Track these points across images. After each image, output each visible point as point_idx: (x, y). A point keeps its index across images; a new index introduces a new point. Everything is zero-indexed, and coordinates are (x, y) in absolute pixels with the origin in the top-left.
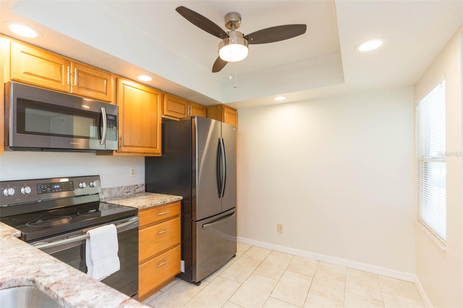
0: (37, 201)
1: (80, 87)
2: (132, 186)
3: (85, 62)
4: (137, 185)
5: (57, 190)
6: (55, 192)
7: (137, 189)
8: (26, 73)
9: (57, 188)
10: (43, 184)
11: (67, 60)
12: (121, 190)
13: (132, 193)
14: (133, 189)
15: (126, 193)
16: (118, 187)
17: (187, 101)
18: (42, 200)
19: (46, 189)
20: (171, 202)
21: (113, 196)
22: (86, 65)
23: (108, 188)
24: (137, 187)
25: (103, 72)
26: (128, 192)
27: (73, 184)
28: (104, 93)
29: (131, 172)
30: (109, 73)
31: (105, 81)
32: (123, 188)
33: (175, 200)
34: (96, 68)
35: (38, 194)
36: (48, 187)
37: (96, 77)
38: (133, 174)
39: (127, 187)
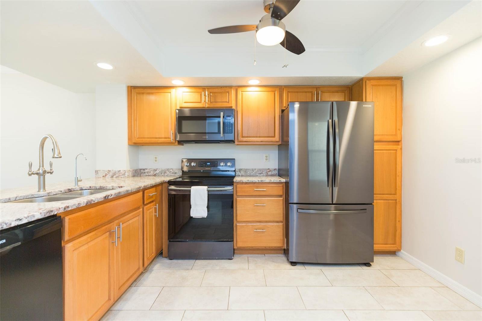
0: (200, 171)
1: (212, 102)
2: (264, 169)
3: (215, 85)
4: (269, 169)
5: (208, 166)
6: (207, 167)
7: (269, 172)
8: (185, 102)
9: (208, 165)
10: (201, 162)
11: (204, 88)
12: (255, 171)
13: (264, 175)
14: (266, 171)
15: (259, 174)
16: (252, 169)
17: (315, 88)
18: (203, 171)
19: (203, 164)
20: (270, 182)
21: (248, 175)
22: (216, 87)
23: (244, 169)
24: (269, 170)
25: (227, 87)
26: (260, 174)
27: (217, 163)
28: (227, 102)
29: (265, 158)
30: (231, 87)
31: (228, 94)
32: (256, 170)
33: (276, 182)
34: (221, 87)
35: (199, 167)
36: (204, 164)
37: (221, 93)
38: (266, 159)
39: (260, 170)
